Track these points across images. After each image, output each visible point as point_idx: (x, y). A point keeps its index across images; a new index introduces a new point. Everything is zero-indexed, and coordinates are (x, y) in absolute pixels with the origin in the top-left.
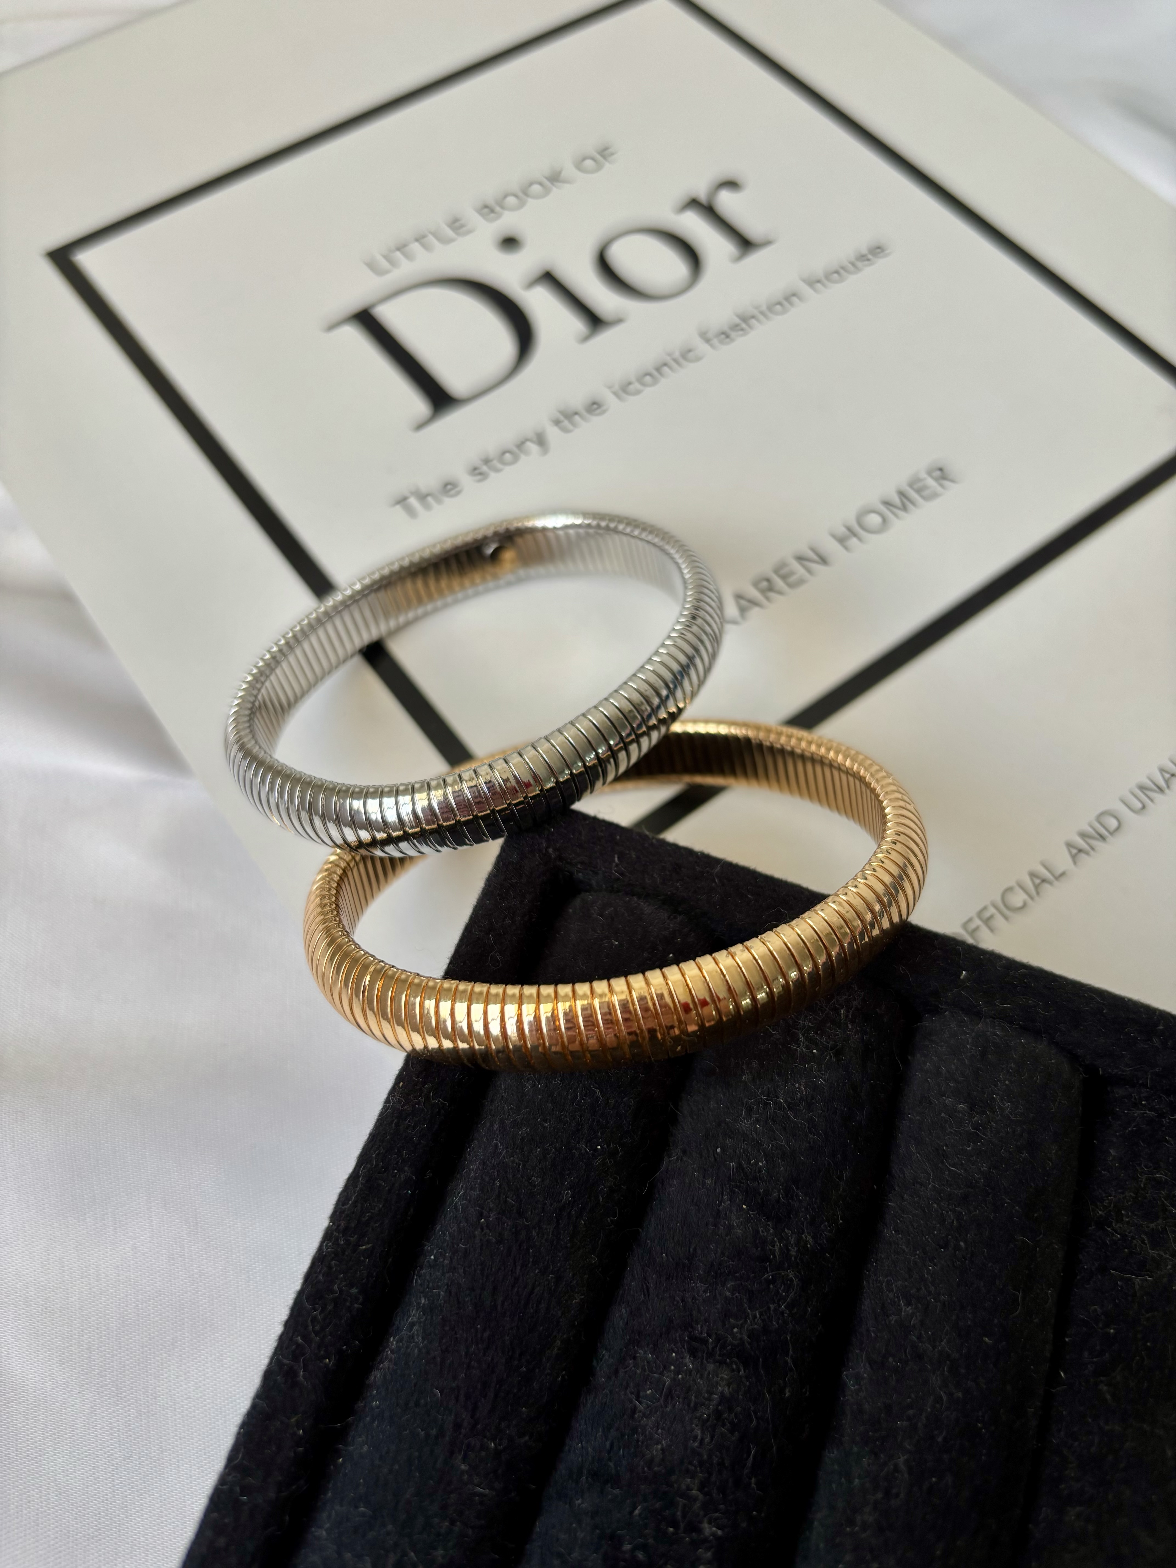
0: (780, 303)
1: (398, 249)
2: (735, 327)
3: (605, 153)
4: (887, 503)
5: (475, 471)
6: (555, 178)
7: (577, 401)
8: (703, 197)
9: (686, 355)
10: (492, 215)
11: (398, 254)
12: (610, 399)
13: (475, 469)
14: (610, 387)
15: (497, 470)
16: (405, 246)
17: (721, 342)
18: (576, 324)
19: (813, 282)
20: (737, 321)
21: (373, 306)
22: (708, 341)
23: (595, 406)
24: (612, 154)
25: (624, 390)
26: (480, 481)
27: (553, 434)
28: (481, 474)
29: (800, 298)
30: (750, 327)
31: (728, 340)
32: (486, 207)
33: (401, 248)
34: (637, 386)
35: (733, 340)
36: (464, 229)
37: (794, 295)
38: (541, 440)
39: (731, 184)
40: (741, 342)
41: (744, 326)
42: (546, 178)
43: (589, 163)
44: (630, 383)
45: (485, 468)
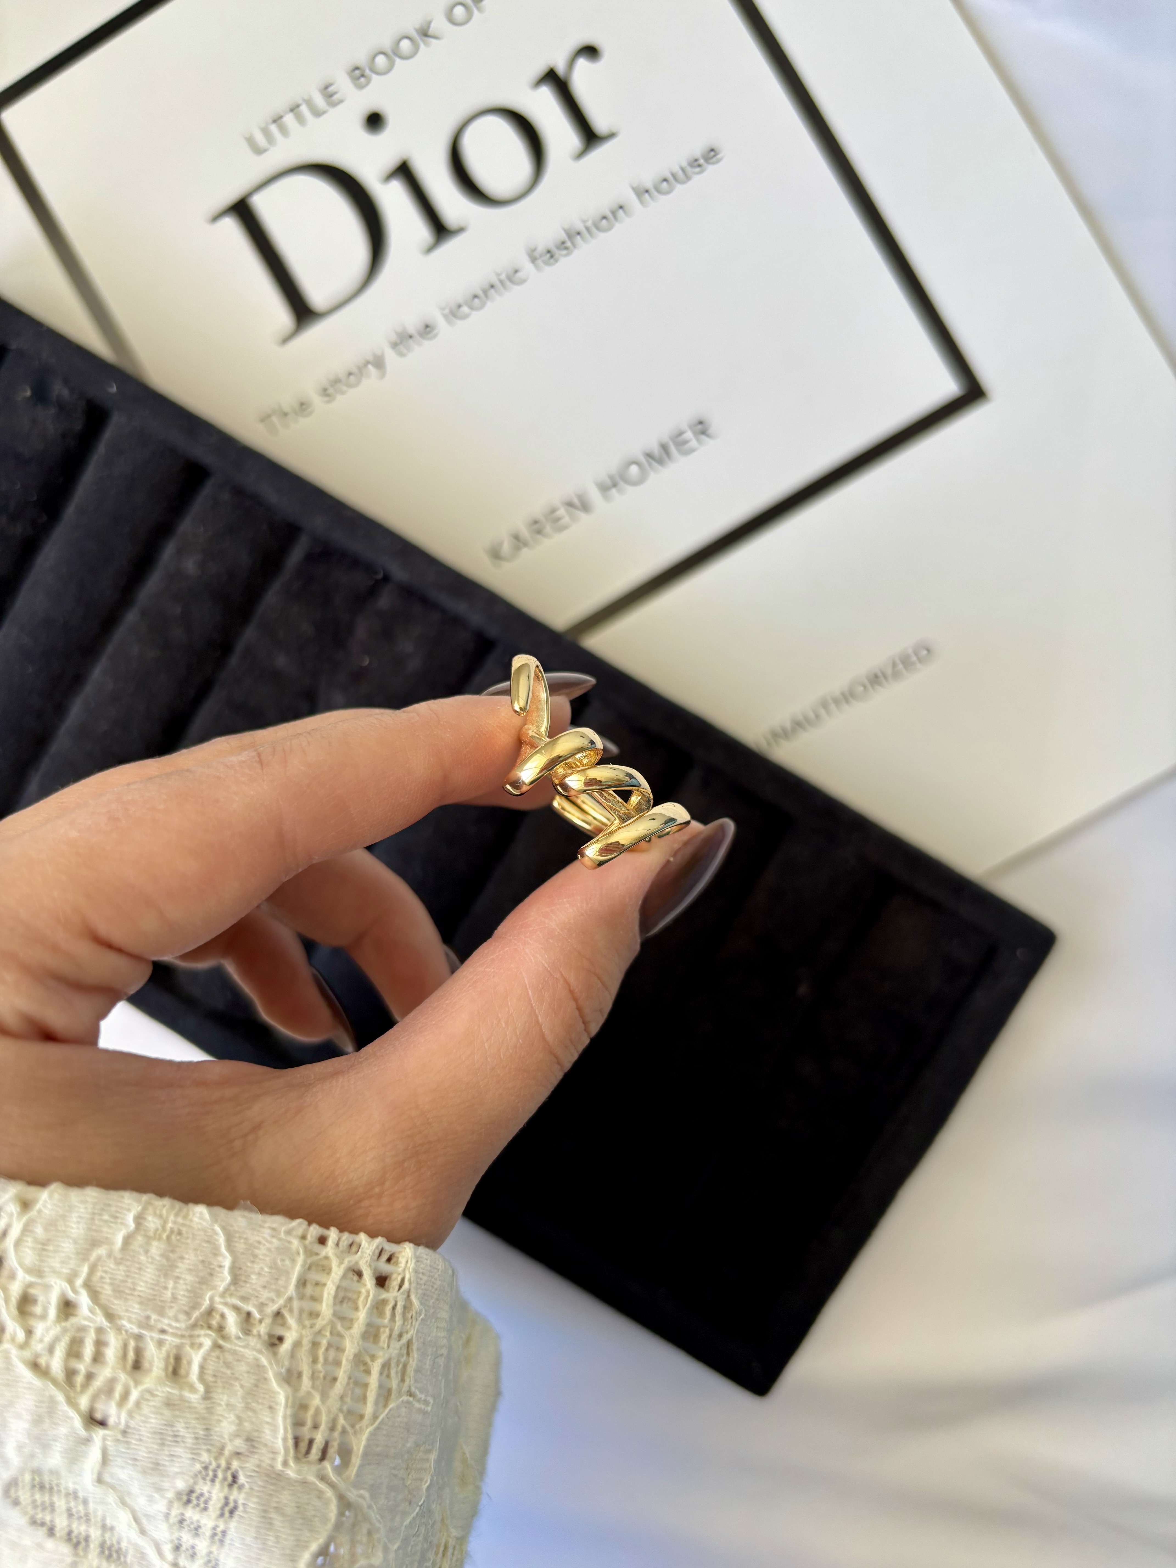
0: (606, 218)
1: (274, 121)
2: (562, 245)
4: (649, 456)
5: (325, 392)
6: (425, 33)
7: (412, 324)
8: (561, 70)
9: (513, 277)
10: (362, 80)
11: (273, 128)
12: (441, 323)
13: (325, 390)
14: (442, 309)
15: (342, 393)
16: (281, 117)
17: (546, 263)
18: (422, 231)
19: (640, 193)
20: (564, 236)
21: (249, 195)
22: (533, 260)
23: (427, 329)
25: (454, 313)
26: (329, 402)
27: (390, 356)
28: (328, 395)
29: (625, 212)
30: (574, 245)
31: (552, 260)
32: (357, 68)
33: (277, 120)
34: (465, 309)
35: (556, 261)
36: (336, 97)
37: (621, 207)
38: (379, 363)
39: (591, 51)
40: (564, 262)
41: (569, 244)
42: (416, 30)
43: (459, 12)
44: (460, 306)
45: (332, 390)
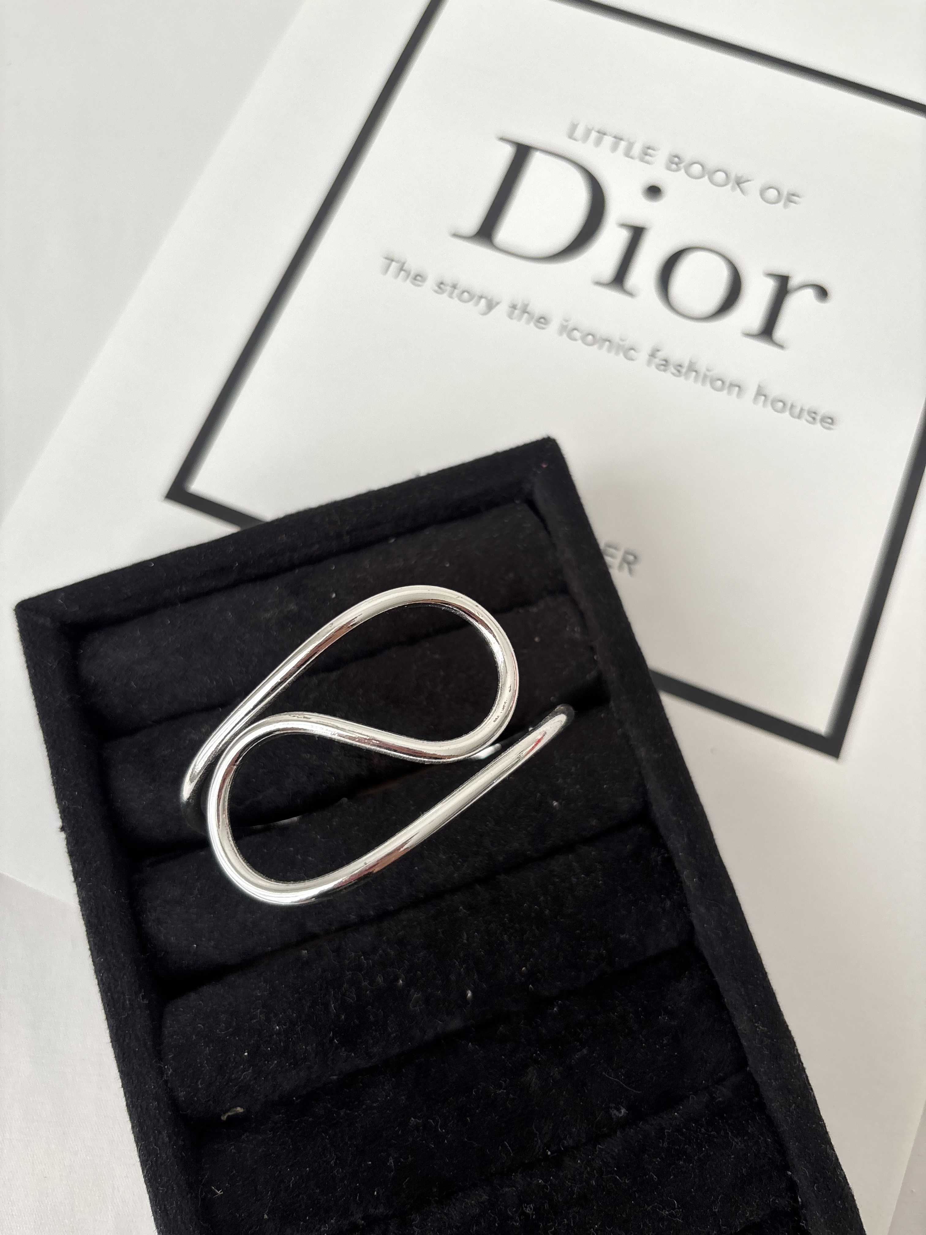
0: (723, 382)
1: (598, 132)
2: (679, 367)
3: (791, 198)
5: (441, 285)
6: (739, 182)
8: (793, 283)
9: (629, 350)
10: (674, 166)
12: (554, 326)
13: (443, 284)
14: (565, 320)
15: (451, 296)
16: (605, 134)
17: (657, 366)
18: (607, 269)
19: (760, 393)
21: (537, 149)
22: (653, 355)
23: (542, 321)
24: (795, 203)
25: (569, 330)
26: (436, 292)
27: (501, 311)
28: (440, 288)
29: (740, 393)
30: (686, 374)
32: (678, 158)
33: (602, 133)
34: (579, 335)
37: (739, 387)
39: (823, 293)
41: (684, 371)
42: (736, 176)
43: (772, 194)
44: (578, 330)
45: (449, 289)
